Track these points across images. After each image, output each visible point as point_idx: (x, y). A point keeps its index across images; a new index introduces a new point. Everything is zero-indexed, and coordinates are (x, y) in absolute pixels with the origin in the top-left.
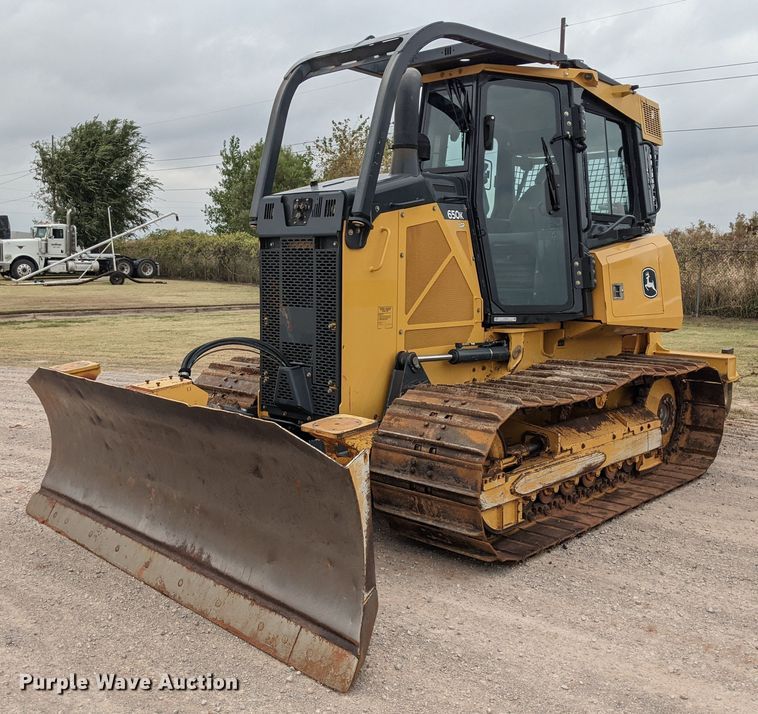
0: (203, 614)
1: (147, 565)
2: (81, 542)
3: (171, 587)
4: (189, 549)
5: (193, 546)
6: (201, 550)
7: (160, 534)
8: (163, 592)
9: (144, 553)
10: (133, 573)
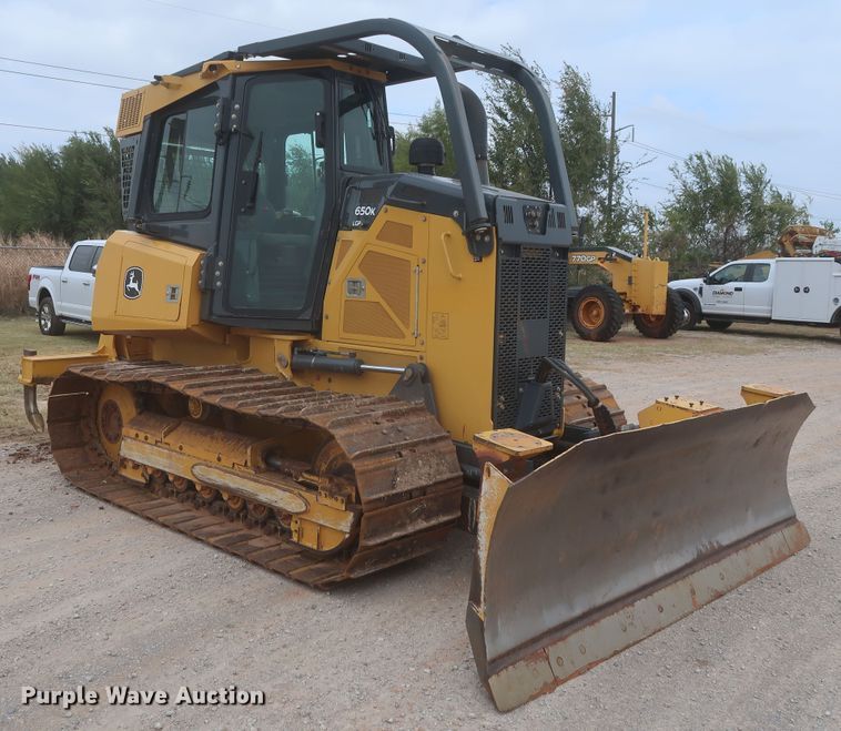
0: (749, 578)
1: (693, 592)
2: (624, 646)
3: (720, 587)
4: (704, 550)
5: (704, 545)
6: (710, 543)
7: (678, 561)
8: (720, 595)
9: (682, 587)
10: (690, 610)
